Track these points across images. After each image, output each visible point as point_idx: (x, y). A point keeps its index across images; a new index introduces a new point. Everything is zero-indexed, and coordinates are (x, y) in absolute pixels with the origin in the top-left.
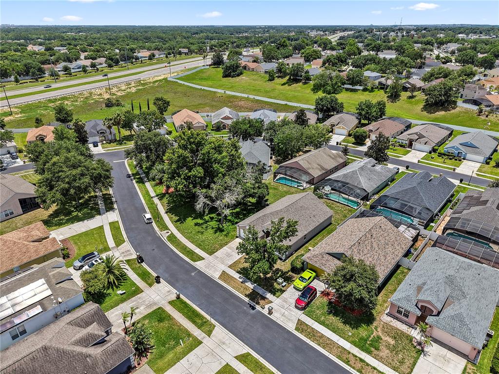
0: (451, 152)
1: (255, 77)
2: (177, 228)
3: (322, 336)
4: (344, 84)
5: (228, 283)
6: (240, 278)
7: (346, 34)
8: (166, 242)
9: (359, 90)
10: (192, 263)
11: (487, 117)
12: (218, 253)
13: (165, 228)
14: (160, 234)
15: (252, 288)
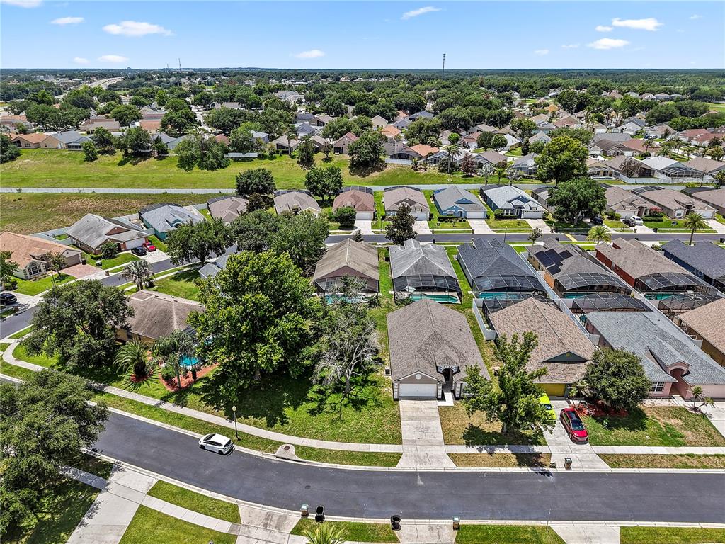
0: (450, 213)
1: (54, 158)
2: (289, 433)
3: (638, 457)
4: (227, 152)
5: (477, 465)
6: (480, 450)
7: (114, 81)
8: (306, 464)
9: (254, 158)
10: (392, 469)
11: (426, 170)
12: (406, 435)
13: (272, 445)
14: (277, 457)
15: (510, 452)
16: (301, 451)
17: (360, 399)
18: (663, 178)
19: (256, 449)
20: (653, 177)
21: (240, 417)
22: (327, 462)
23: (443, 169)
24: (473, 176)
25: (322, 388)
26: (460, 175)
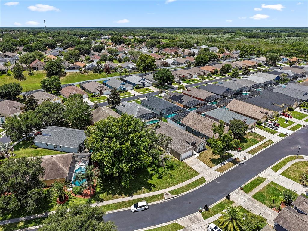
0: (120, 89)
3: (254, 149)
5: (225, 170)
6: (221, 165)
8: (179, 196)
10: (206, 183)
11: (87, 73)
12: (198, 170)
13: (161, 196)
14: (167, 199)
15: (228, 162)
16: (173, 192)
17: (169, 166)
18: (173, 66)
19: (156, 201)
20: (169, 66)
21: (134, 193)
22: (185, 192)
23: (95, 72)
24: (110, 74)
25: (152, 168)
26: (104, 74)
